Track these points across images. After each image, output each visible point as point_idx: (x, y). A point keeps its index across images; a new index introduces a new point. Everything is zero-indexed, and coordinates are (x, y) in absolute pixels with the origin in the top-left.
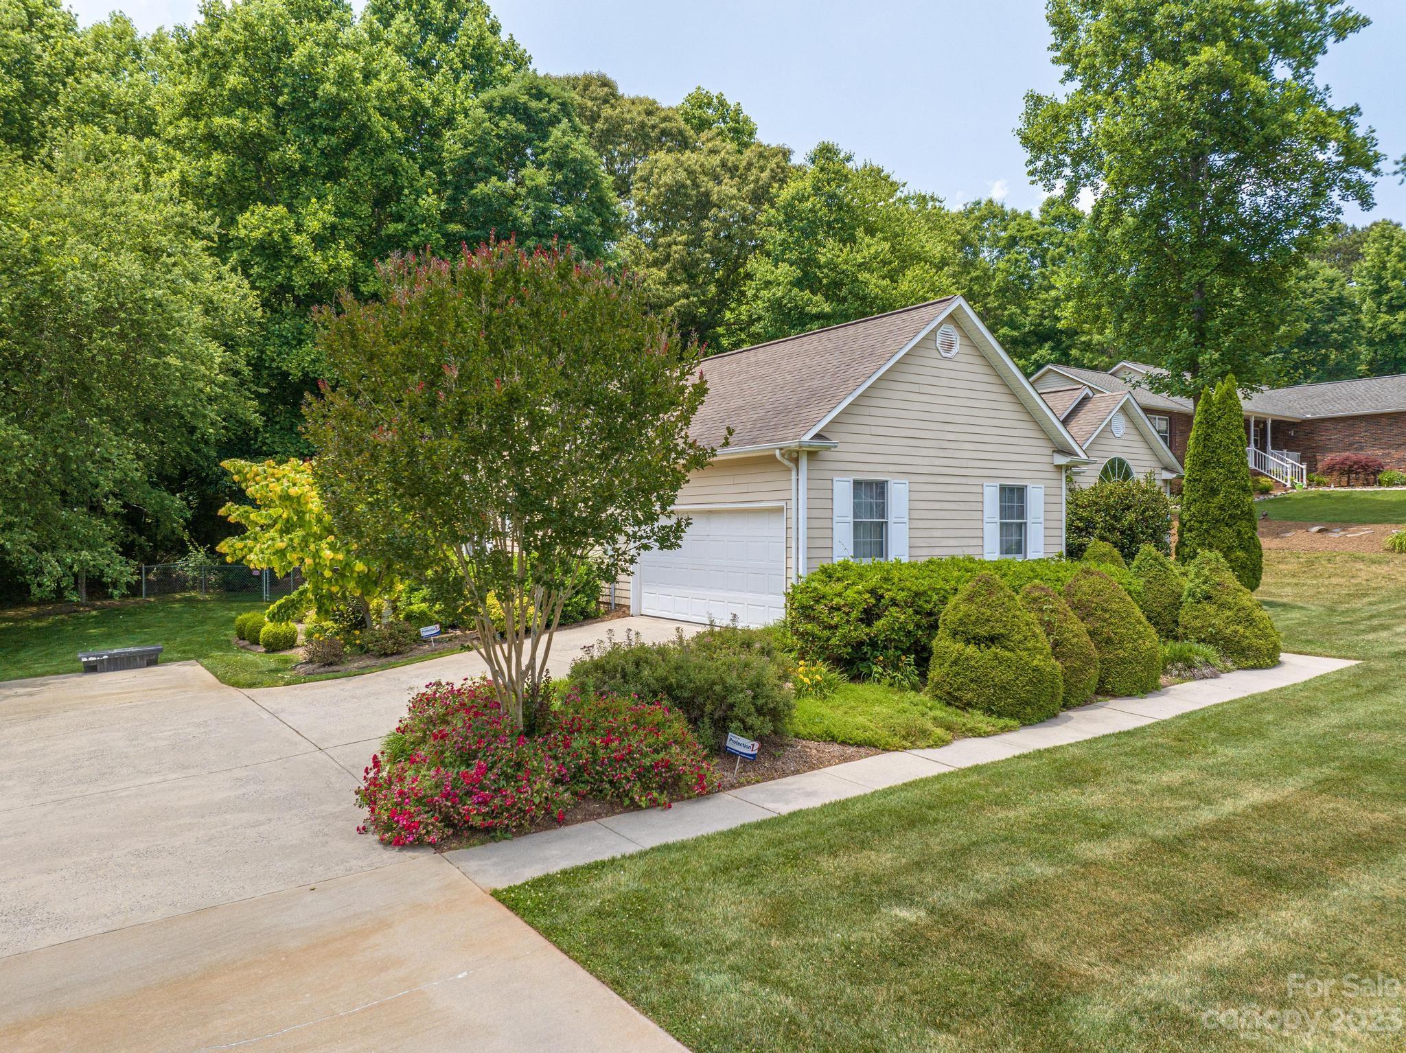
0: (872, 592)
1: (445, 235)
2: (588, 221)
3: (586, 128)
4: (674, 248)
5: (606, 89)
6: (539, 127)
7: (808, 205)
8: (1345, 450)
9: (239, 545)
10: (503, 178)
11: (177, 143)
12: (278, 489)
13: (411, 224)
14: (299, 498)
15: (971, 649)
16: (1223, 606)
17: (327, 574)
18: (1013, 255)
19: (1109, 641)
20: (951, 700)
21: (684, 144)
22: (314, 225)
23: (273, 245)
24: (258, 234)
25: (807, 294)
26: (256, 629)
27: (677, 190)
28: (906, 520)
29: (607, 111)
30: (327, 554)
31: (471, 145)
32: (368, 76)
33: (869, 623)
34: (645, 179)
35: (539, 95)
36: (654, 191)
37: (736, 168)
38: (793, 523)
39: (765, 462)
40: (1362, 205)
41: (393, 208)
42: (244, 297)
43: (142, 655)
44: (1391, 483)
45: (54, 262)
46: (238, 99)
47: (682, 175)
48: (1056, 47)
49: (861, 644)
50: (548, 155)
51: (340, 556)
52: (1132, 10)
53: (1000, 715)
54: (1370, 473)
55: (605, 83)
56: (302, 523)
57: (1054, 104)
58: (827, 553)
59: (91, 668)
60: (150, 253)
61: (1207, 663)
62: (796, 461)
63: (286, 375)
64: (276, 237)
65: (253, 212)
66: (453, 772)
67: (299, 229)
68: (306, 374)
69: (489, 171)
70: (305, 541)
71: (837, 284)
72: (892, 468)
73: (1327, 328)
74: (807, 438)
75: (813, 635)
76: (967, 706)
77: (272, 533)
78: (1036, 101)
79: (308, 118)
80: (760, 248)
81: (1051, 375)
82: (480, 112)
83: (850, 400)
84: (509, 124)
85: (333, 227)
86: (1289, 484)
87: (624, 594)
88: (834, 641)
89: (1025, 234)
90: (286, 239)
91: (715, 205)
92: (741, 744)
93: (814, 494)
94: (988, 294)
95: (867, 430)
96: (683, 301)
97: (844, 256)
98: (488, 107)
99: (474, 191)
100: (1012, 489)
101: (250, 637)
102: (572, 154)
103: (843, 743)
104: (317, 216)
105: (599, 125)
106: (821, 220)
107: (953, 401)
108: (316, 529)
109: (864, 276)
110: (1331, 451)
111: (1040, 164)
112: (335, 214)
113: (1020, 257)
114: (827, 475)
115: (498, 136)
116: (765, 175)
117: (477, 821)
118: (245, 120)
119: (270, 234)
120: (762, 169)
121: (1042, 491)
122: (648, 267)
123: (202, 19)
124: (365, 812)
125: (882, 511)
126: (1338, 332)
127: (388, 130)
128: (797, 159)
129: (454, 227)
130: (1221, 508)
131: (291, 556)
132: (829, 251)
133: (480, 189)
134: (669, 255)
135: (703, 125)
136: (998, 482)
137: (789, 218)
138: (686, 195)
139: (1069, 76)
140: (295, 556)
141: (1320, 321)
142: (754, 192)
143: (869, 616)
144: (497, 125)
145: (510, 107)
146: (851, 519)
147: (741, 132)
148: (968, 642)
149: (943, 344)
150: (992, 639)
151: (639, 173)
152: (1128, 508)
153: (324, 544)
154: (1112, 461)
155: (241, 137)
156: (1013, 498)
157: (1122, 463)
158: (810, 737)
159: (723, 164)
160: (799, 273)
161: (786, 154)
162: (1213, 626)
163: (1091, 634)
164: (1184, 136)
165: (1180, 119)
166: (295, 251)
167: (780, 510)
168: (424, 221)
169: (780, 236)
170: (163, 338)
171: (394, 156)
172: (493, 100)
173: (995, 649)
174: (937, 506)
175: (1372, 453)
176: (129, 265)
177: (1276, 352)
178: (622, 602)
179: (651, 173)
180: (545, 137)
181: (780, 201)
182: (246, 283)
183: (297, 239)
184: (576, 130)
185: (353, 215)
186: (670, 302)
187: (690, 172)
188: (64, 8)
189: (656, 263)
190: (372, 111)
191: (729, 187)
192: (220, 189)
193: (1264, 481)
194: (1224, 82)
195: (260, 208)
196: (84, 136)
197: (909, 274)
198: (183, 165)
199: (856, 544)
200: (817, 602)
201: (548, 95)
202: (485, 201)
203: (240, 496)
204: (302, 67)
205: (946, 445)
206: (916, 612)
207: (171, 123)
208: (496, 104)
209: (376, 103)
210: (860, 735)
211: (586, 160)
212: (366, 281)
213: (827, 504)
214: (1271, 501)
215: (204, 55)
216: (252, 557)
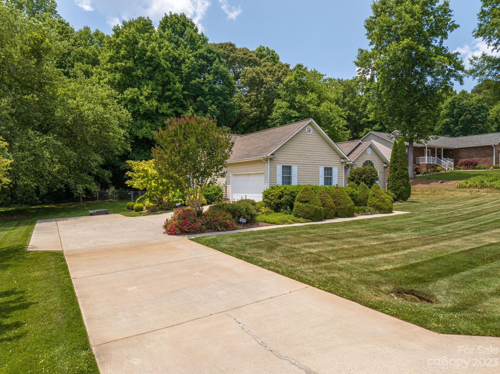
0: (282, 192)
1: (183, 95)
2: (225, 90)
3: (225, 61)
4: (252, 97)
5: (231, 47)
6: (210, 62)
7: (292, 83)
8: (468, 158)
9: (131, 182)
10: (200, 78)
11: (107, 70)
12: (142, 168)
13: (173, 92)
14: (146, 170)
15: (301, 204)
16: (377, 198)
17: (153, 189)
18: (367, 94)
19: (339, 204)
20: (296, 216)
21: (256, 63)
22: (145, 94)
23: (134, 99)
24: (130, 96)
25: (292, 111)
26: (133, 206)
27: (253, 79)
28: (297, 176)
29: (232, 54)
30: (153, 184)
31: (190, 68)
32: (160, 48)
33: (280, 199)
34: (244, 76)
35: (210, 51)
36: (246, 79)
37: (272, 71)
38: (266, 176)
39: (259, 161)
40: (460, 83)
41: (168, 87)
42: (127, 115)
43: (104, 211)
44: (479, 169)
45: (82, 109)
46: (124, 57)
47: (254, 74)
48: (368, 34)
49: (278, 204)
50: (213, 71)
51: (156, 185)
52: (386, 26)
53: (307, 219)
54: (473, 165)
55: (231, 45)
56: (147, 176)
57: (367, 52)
58: (275, 184)
59: (92, 214)
60: (105, 105)
61: (369, 211)
62: (267, 161)
63: (138, 137)
64: (135, 97)
65: (128, 90)
66: (182, 221)
67: (141, 95)
68: (144, 137)
69: (196, 76)
70: (148, 180)
71: (301, 107)
72: (293, 163)
73: (477, 117)
74: (269, 155)
75: (268, 202)
76: (300, 217)
77: (139, 179)
78: (361, 51)
79: (143, 62)
80: (279, 96)
81: (371, 135)
82: (193, 59)
83: (280, 145)
84: (202, 62)
85: (151, 94)
86: (447, 169)
87: (229, 196)
88: (272, 203)
89: (372, 87)
90: (138, 98)
91: (265, 84)
92: (242, 220)
93: (271, 169)
94: (359, 107)
95: (286, 153)
96: (255, 113)
97: (303, 99)
98: (195, 56)
99: (191, 82)
100: (328, 168)
101: (131, 208)
102: (220, 70)
103: (268, 223)
104: (146, 91)
105: (229, 59)
106: (297, 88)
107: (310, 145)
108: (150, 178)
109: (308, 106)
110: (463, 158)
111: (361, 71)
112: (152, 90)
113: (370, 95)
114: (275, 164)
115: (198, 65)
116: (280, 74)
117: (186, 230)
118: (126, 63)
119: (133, 96)
120: (279, 72)
121: (337, 169)
122: (244, 102)
123: (113, 33)
124: (165, 230)
125: (290, 173)
126: (481, 118)
127: (166, 64)
128: (291, 68)
129: (185, 92)
130: (398, 174)
131: (144, 185)
132: (299, 97)
133: (193, 82)
134: (251, 99)
135: (262, 57)
136: (324, 167)
137: (287, 88)
138: (256, 80)
139: (371, 44)
140: (145, 184)
141: (475, 115)
142: (277, 79)
143: (280, 197)
144: (198, 62)
145: (202, 57)
146: (281, 175)
147: (274, 59)
148: (300, 202)
149: (308, 131)
150: (306, 202)
151: (242, 74)
152: (364, 174)
153: (152, 182)
154: (367, 161)
155: (125, 68)
156: (328, 171)
157: (370, 162)
158: (261, 222)
159: (268, 70)
160: (289, 104)
161: (288, 66)
162: (374, 202)
163: (335, 202)
164: (400, 64)
165: (399, 59)
166: (140, 101)
167: (263, 173)
168: (177, 91)
169: (285, 93)
170: (109, 128)
171: (168, 72)
172: (197, 54)
173: (307, 204)
174: (306, 172)
175: (476, 159)
176: (100, 109)
177: (460, 125)
178: (228, 198)
179: (245, 74)
180: (211, 65)
181: (284, 82)
182: (127, 111)
183: (141, 98)
184: (221, 62)
185: (157, 89)
186: (251, 113)
187: (257, 73)
188: (71, 26)
189: (247, 101)
190: (161, 59)
191: (269, 78)
192: (119, 84)
193: (439, 168)
194: (412, 48)
195: (130, 89)
196: (77, 65)
197: (323, 104)
198: (110, 76)
199: (283, 182)
200: (269, 194)
201: (213, 52)
202: (195, 85)
203: (130, 170)
204: (141, 47)
205: (308, 157)
206: (291, 196)
207: (105, 64)
208: (198, 56)
209: (162, 56)
210: (272, 221)
211: (224, 71)
212: (160, 109)
213: (275, 171)
214: (439, 174)
215: (115, 45)
216: (135, 185)
